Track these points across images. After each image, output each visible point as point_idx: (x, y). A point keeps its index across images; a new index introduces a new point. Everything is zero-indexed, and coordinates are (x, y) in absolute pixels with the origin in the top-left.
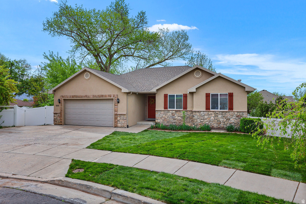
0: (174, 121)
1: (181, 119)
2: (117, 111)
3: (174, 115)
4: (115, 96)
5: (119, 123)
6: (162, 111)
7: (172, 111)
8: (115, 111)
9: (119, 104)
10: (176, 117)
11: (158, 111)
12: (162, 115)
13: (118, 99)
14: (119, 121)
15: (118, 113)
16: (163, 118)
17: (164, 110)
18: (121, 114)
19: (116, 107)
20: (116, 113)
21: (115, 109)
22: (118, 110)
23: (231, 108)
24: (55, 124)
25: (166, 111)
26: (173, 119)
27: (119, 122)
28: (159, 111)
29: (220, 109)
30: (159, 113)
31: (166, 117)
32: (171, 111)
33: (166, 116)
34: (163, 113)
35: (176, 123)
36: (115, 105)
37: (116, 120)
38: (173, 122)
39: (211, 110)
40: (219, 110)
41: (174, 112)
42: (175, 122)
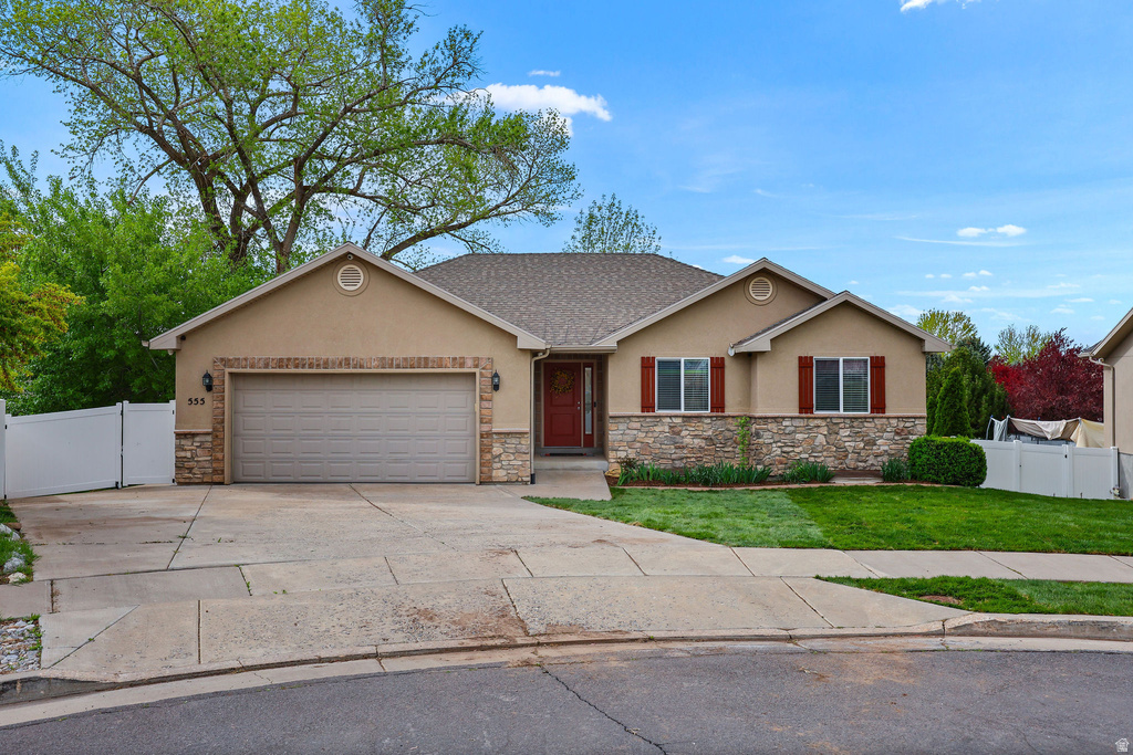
0: (680, 453)
1: (703, 445)
2: (490, 422)
3: (678, 434)
4: (483, 364)
5: (499, 465)
6: (634, 419)
7: (670, 417)
8: (481, 422)
9: (497, 396)
10: (688, 440)
11: (618, 420)
12: (635, 432)
13: (496, 375)
14: (497, 460)
15: (494, 430)
16: (638, 445)
17: (640, 413)
18: (508, 434)
19: (485, 404)
20: (486, 428)
21: (484, 411)
22: (495, 418)
23: (879, 406)
24: (181, 482)
25: (648, 420)
26: (676, 448)
27: (500, 461)
28: (621, 420)
29: (844, 410)
30: (622, 427)
31: (650, 441)
32: (668, 420)
33: (650, 435)
34: (638, 425)
35: (684, 461)
36: (481, 398)
37: (488, 456)
38: (674, 456)
39: (818, 413)
40: (841, 412)
41: (679, 420)
42: (682, 459)
